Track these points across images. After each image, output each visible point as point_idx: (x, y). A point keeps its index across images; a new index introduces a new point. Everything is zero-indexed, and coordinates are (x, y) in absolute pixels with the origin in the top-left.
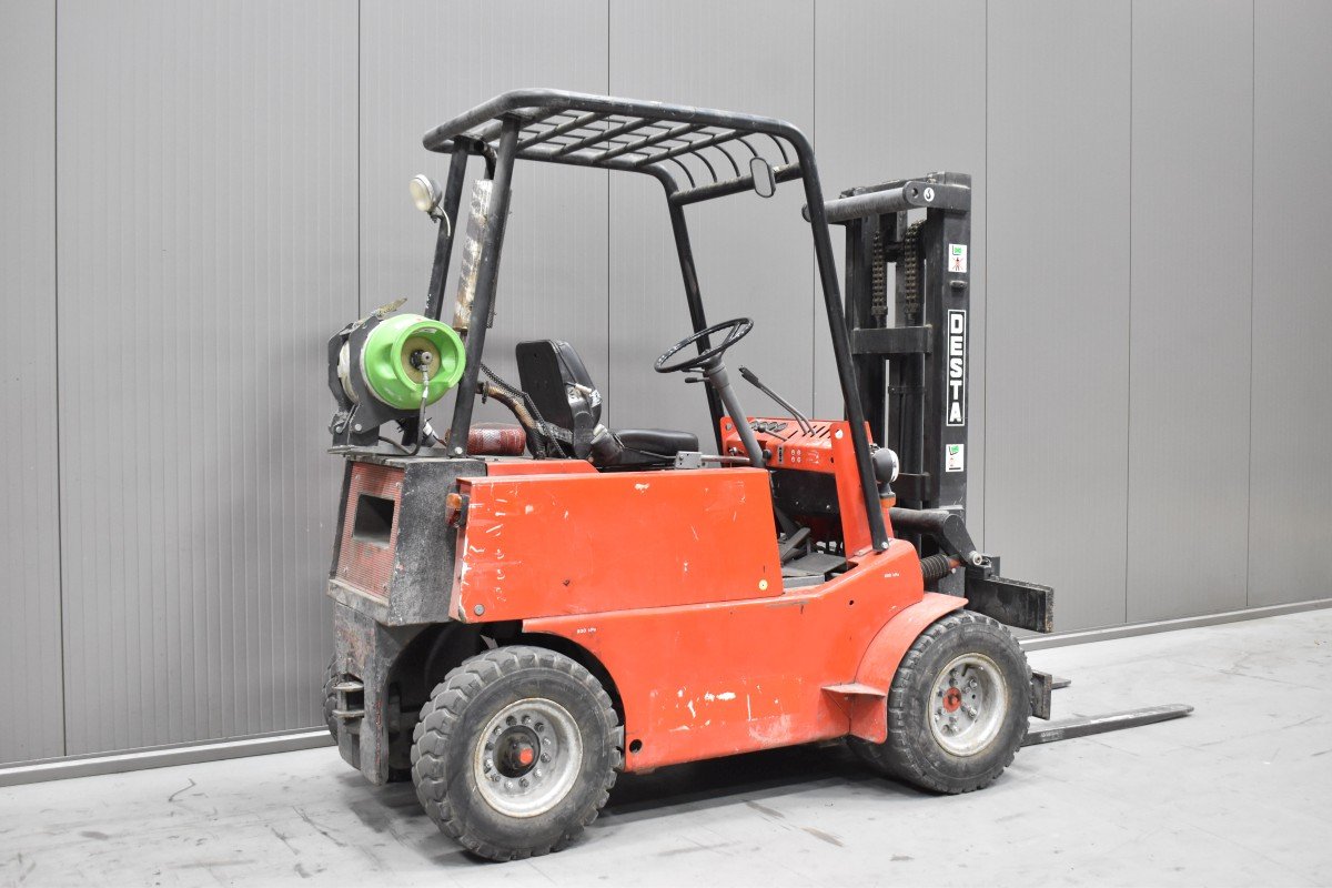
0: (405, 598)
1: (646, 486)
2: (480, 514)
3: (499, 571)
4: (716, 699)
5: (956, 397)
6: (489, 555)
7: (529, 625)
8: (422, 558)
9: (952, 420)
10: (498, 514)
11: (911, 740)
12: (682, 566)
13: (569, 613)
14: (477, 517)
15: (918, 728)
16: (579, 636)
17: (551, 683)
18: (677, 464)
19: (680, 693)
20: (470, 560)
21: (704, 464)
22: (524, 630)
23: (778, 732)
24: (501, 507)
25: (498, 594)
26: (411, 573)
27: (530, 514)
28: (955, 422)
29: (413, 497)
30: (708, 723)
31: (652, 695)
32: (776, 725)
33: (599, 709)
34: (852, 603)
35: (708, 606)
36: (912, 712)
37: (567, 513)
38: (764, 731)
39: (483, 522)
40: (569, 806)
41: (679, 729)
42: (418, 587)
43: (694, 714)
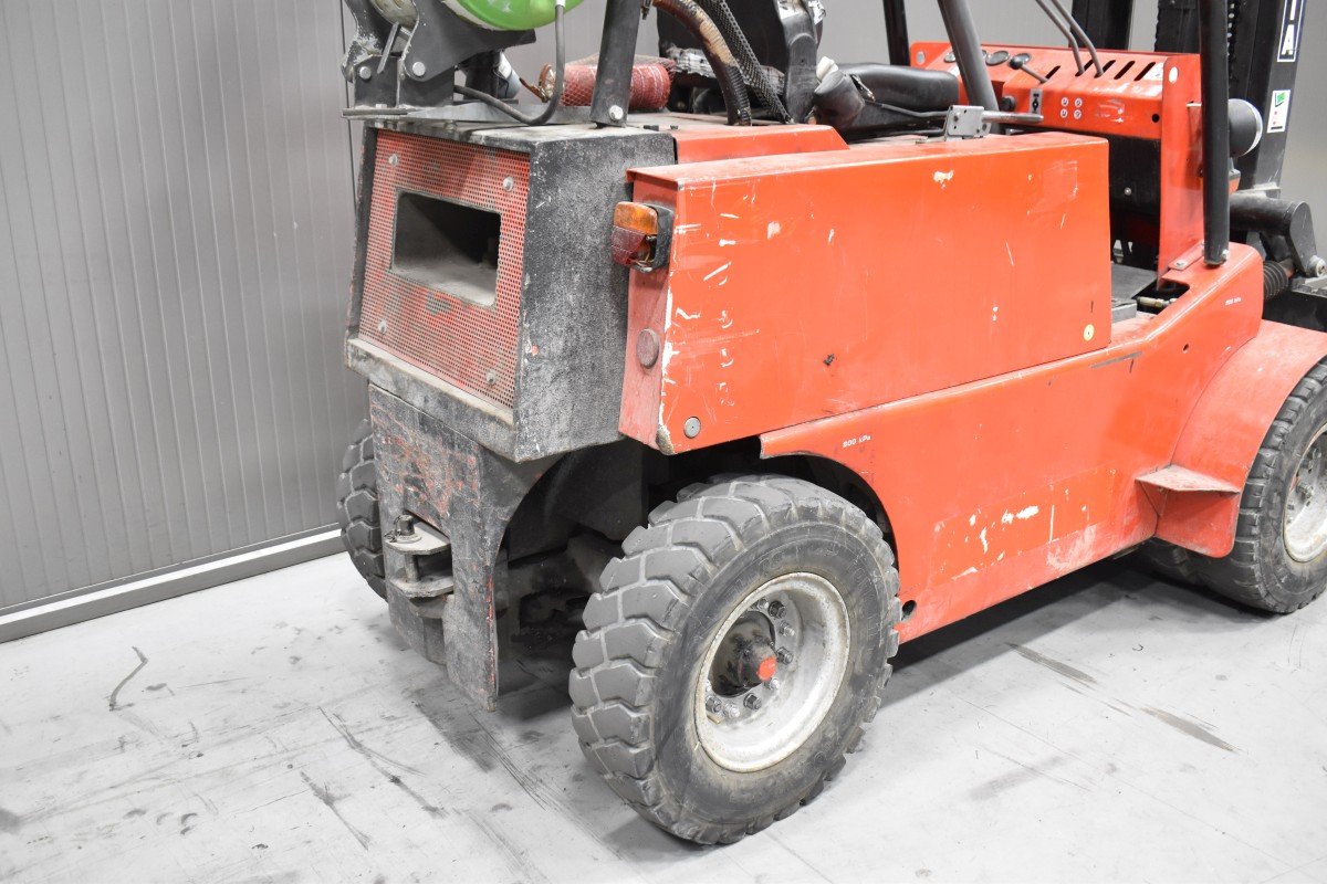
0: (542, 407)
1: (949, 176)
2: (697, 244)
3: (724, 352)
4: (1015, 519)
5: (1292, 18)
6: (708, 325)
7: (772, 443)
8: (570, 329)
9: (1284, 53)
10: (723, 243)
11: (1264, 551)
12: (990, 312)
13: (830, 413)
14: (689, 251)
15: (1274, 533)
16: (846, 452)
17: (815, 545)
18: (950, 127)
19: (973, 520)
20: (676, 337)
21: (985, 127)
22: (764, 455)
24: (729, 229)
25: (722, 394)
26: (551, 359)
27: (775, 237)
28: (1287, 56)
29: (550, 212)
30: (1001, 556)
31: (937, 528)
32: (1079, 542)
33: (878, 573)
34: (1186, 347)
35: (1020, 375)
36: (1271, 514)
37: (832, 234)
38: (1063, 556)
39: (696, 261)
40: (830, 735)
41: (966, 573)
42: (564, 384)
43: (986, 548)
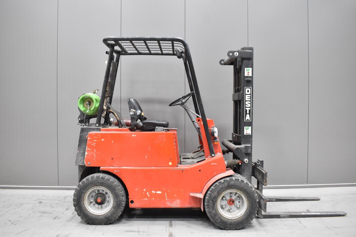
0: (79, 159)
1: (135, 136)
2: (90, 140)
3: (95, 155)
4: (155, 193)
5: (248, 112)
6: (92, 151)
7: (102, 168)
8: (84, 150)
10: (95, 141)
11: (210, 212)
12: (145, 157)
13: (113, 166)
15: (212, 209)
16: (115, 172)
17: (104, 183)
18: (156, 130)
19: (144, 190)
20: (87, 152)
21: (164, 130)
22: (100, 170)
23: (176, 204)
24: (95, 139)
25: (94, 160)
26: (81, 153)
27: (103, 141)
28: (248, 120)
29: (82, 136)
30: (153, 199)
31: (136, 189)
32: (175, 202)
33: (117, 191)
34: (200, 171)
35: (152, 168)
36: (210, 204)
37: (113, 141)
38: (171, 203)
39: (90, 142)
41: (145, 199)
42: (83, 157)
43: (149, 196)
